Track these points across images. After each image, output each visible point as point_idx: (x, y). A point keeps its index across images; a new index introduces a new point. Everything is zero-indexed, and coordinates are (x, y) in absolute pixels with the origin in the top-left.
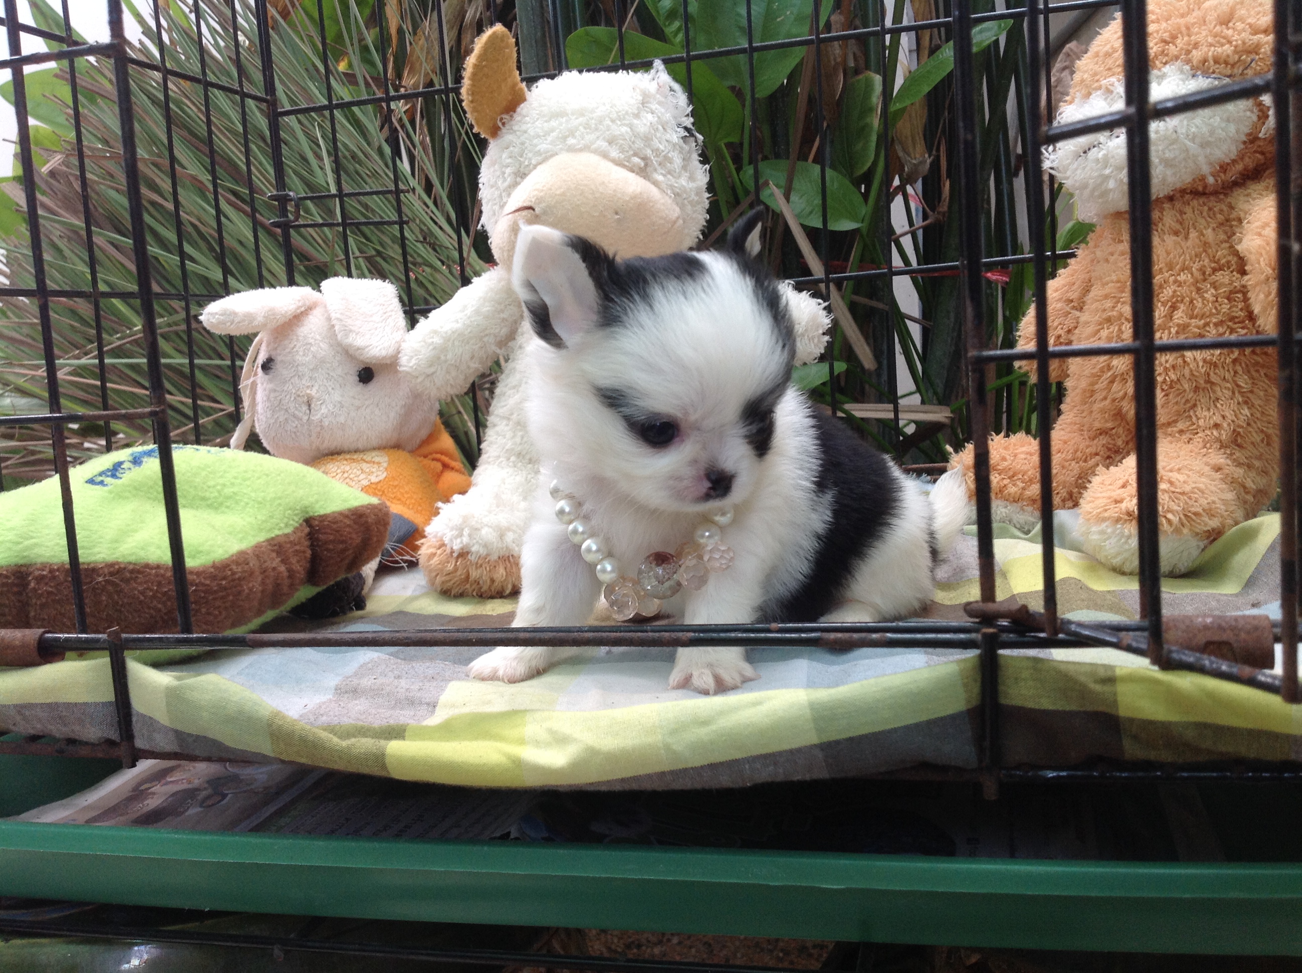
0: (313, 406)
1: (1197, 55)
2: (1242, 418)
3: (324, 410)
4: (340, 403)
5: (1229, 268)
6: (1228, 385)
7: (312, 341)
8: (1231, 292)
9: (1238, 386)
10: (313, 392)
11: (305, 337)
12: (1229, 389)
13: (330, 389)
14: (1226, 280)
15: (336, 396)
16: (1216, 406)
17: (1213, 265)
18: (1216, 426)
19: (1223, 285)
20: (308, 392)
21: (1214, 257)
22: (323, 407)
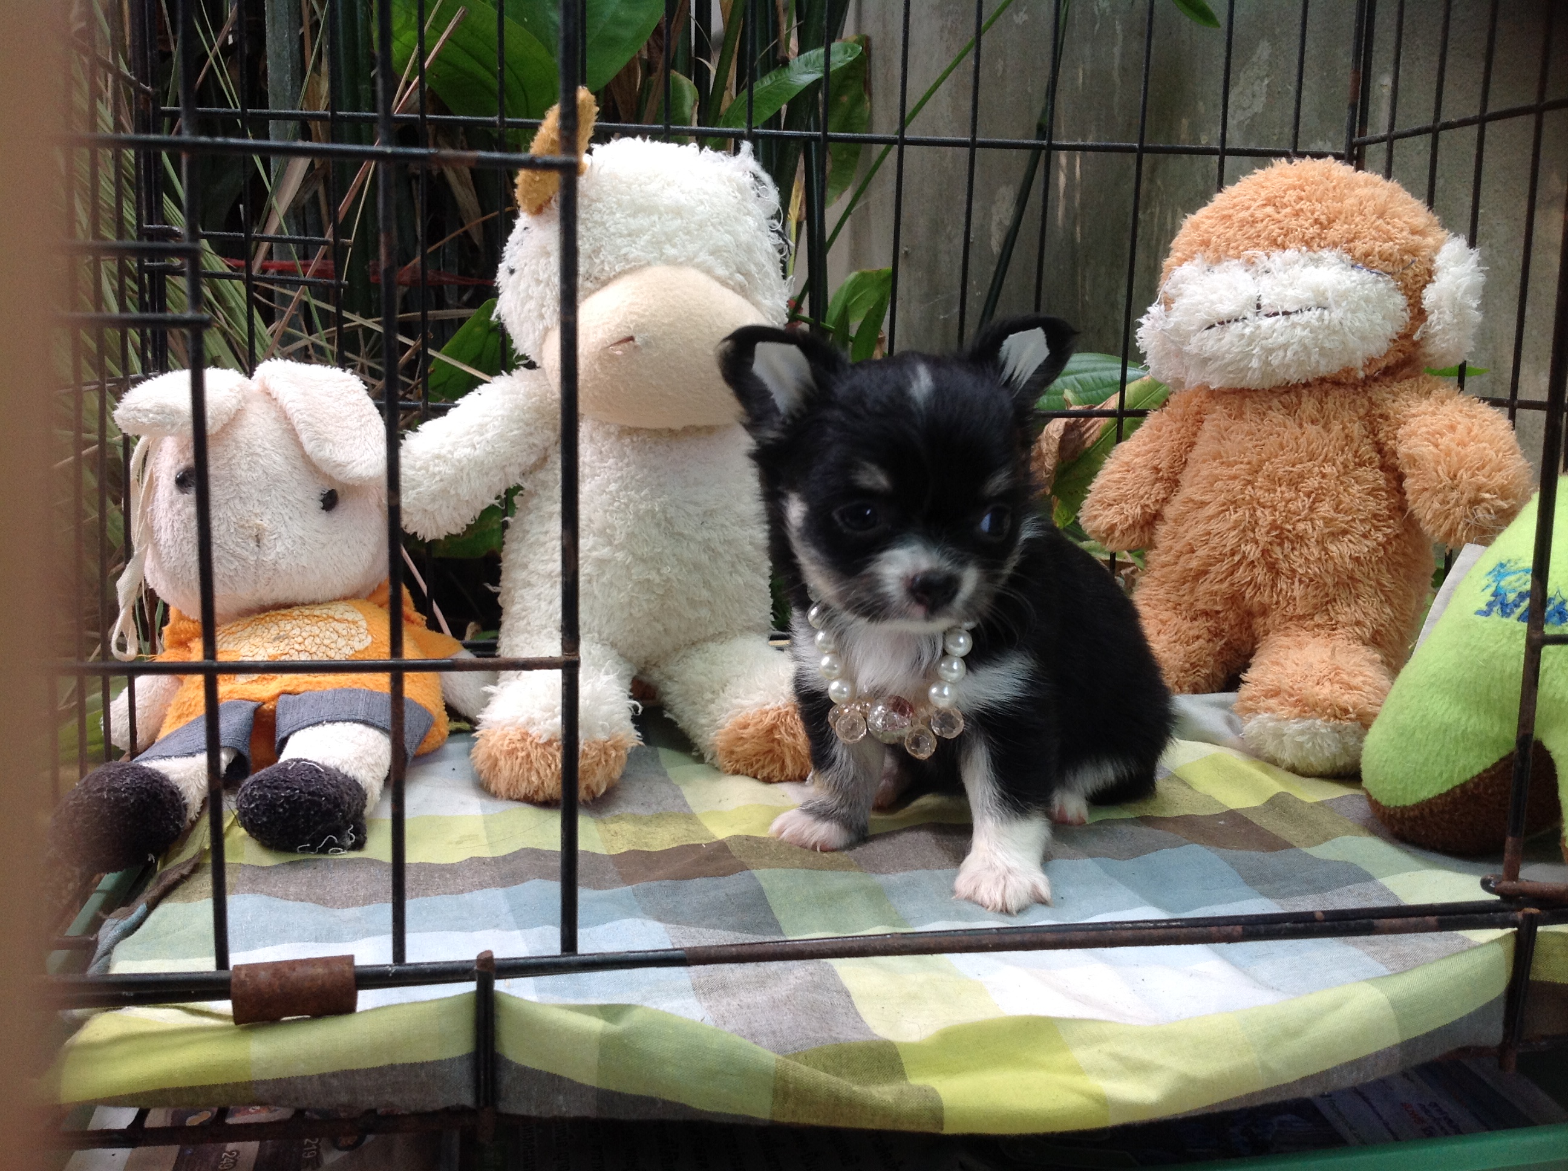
0: (265, 541)
1: (1360, 247)
2: (1385, 617)
3: (280, 548)
4: (301, 537)
5: (1370, 464)
6: (1372, 583)
7: (259, 451)
8: (1374, 489)
9: (1379, 583)
10: (265, 524)
11: (249, 445)
12: (1371, 586)
13: (287, 518)
14: (1370, 476)
15: (297, 529)
16: (1356, 602)
17: (1357, 460)
18: (1358, 623)
19: (1366, 481)
20: (258, 522)
21: (1356, 452)
22: (279, 543)
